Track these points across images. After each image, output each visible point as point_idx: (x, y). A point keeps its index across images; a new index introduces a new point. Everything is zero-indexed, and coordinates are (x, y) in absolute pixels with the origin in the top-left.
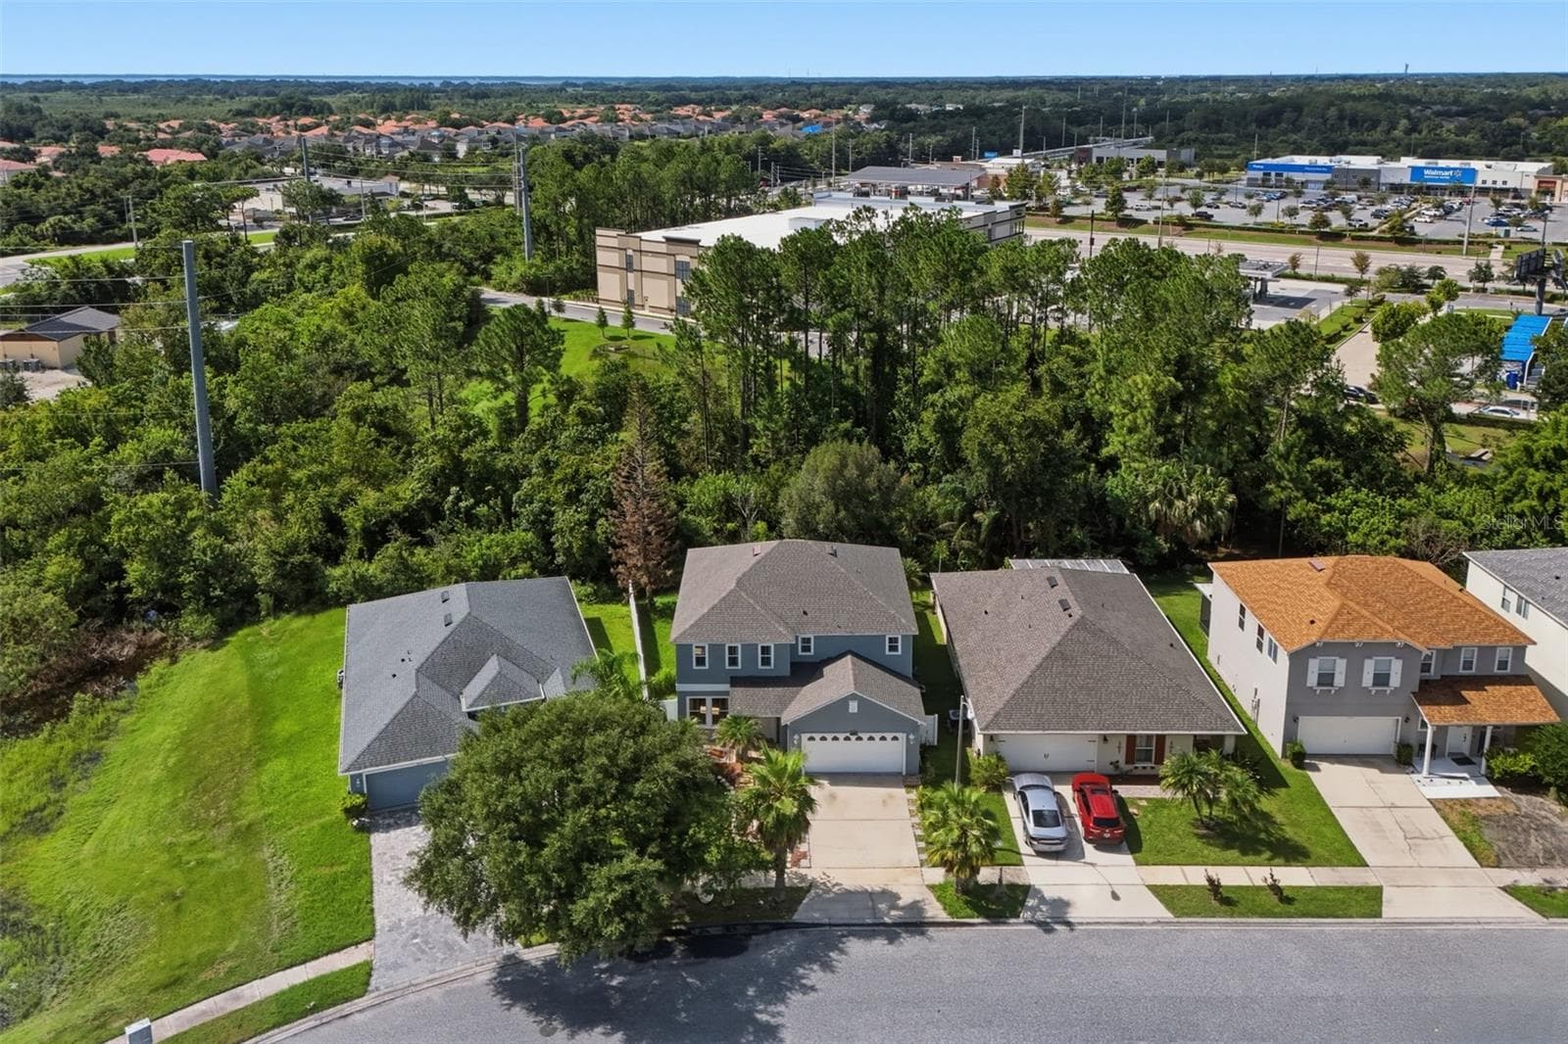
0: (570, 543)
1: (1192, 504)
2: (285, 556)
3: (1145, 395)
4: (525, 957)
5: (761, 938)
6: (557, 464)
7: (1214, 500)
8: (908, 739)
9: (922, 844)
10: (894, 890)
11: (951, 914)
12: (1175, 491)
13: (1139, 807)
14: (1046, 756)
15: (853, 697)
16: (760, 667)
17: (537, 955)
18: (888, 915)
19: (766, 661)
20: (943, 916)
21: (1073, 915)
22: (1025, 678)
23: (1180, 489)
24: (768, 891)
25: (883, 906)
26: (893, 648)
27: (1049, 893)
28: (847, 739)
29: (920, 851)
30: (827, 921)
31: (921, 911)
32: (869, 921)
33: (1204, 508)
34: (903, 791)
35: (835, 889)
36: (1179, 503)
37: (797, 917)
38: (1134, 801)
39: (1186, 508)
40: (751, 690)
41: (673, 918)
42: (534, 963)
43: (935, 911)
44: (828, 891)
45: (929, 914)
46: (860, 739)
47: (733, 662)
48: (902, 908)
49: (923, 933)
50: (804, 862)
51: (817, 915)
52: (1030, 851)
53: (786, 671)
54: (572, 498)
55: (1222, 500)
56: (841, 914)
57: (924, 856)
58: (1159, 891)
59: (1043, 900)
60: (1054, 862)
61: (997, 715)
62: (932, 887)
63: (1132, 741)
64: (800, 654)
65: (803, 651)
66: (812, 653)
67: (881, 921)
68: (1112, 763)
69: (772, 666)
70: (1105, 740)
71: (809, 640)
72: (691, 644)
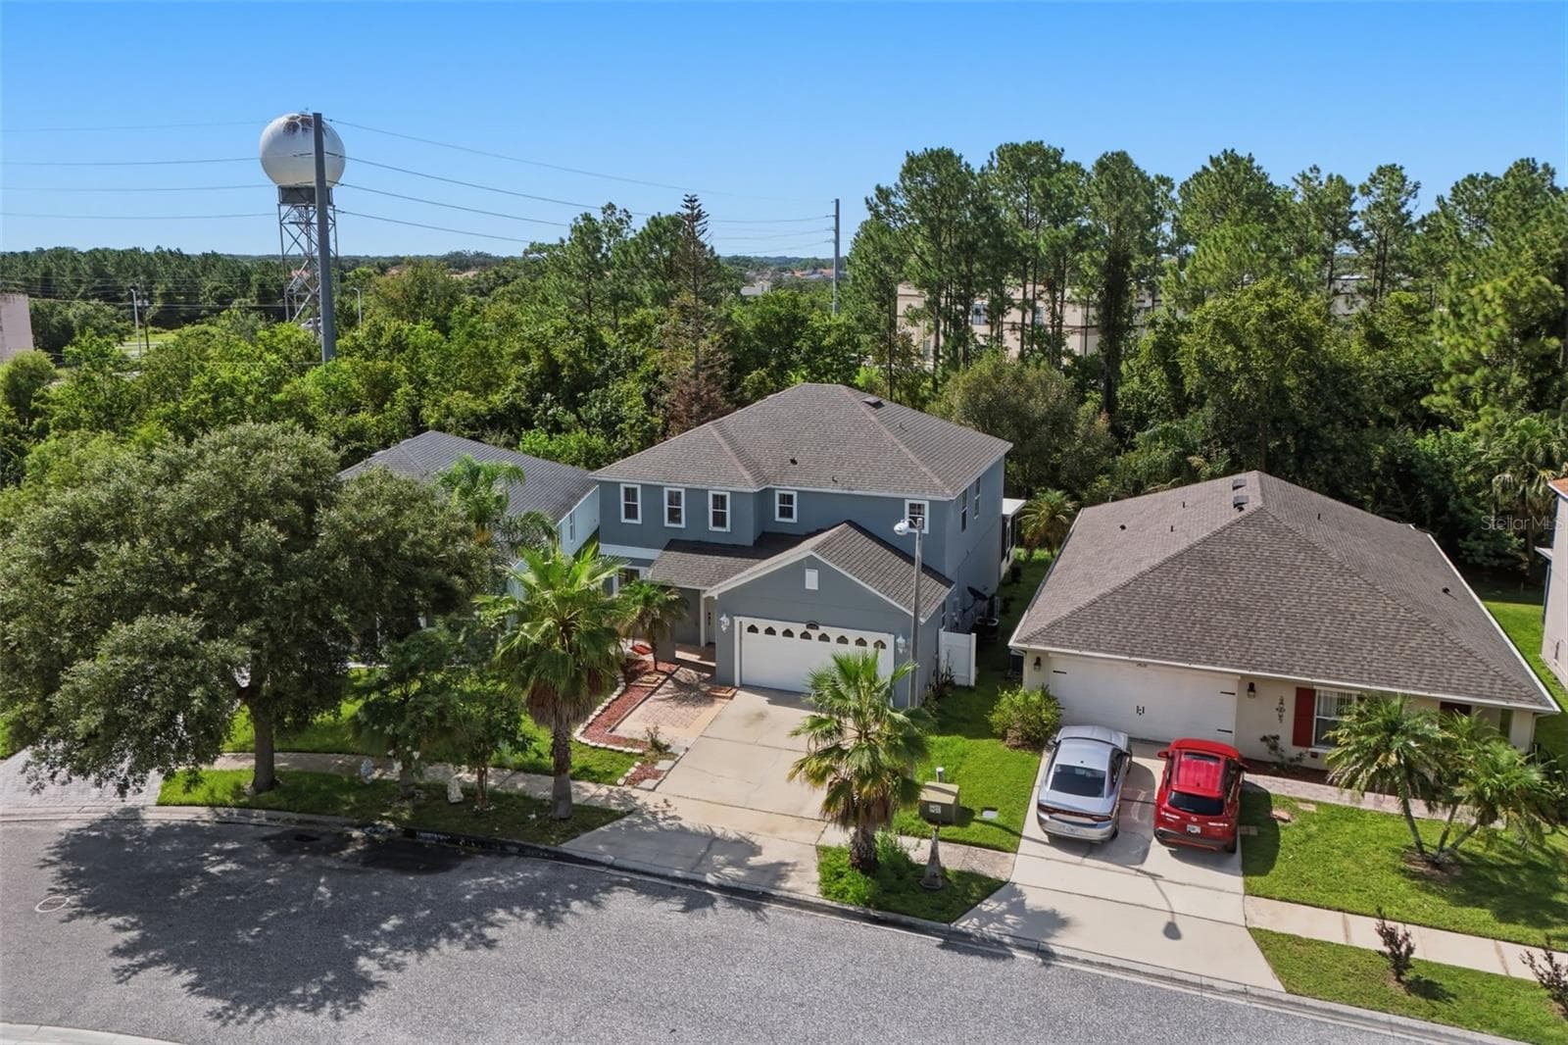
4: (148, 816)
10: (760, 841)
11: (825, 893)
13: (1294, 811)
14: (1140, 711)
15: (812, 563)
16: (708, 527)
18: (717, 872)
19: (719, 520)
20: (809, 894)
21: (1060, 943)
22: (1125, 581)
24: (539, 805)
25: (719, 859)
27: (1034, 900)
28: (805, 635)
30: (610, 858)
31: (777, 878)
32: (678, 873)
35: (664, 823)
37: (569, 845)
38: (1288, 802)
40: (689, 556)
41: (386, 808)
43: (802, 882)
44: (651, 823)
45: (787, 886)
46: (824, 638)
47: (674, 515)
48: (750, 868)
49: (756, 909)
50: (646, 782)
51: (601, 850)
52: (1041, 835)
53: (749, 540)
58: (1267, 942)
59: (1018, 908)
60: (1078, 859)
61: (1053, 625)
62: (823, 851)
63: (1305, 696)
64: (778, 518)
65: (781, 515)
66: (794, 520)
67: (698, 877)
68: (1264, 739)
69: (728, 529)
70: (1252, 688)
71: (790, 498)
72: (619, 483)
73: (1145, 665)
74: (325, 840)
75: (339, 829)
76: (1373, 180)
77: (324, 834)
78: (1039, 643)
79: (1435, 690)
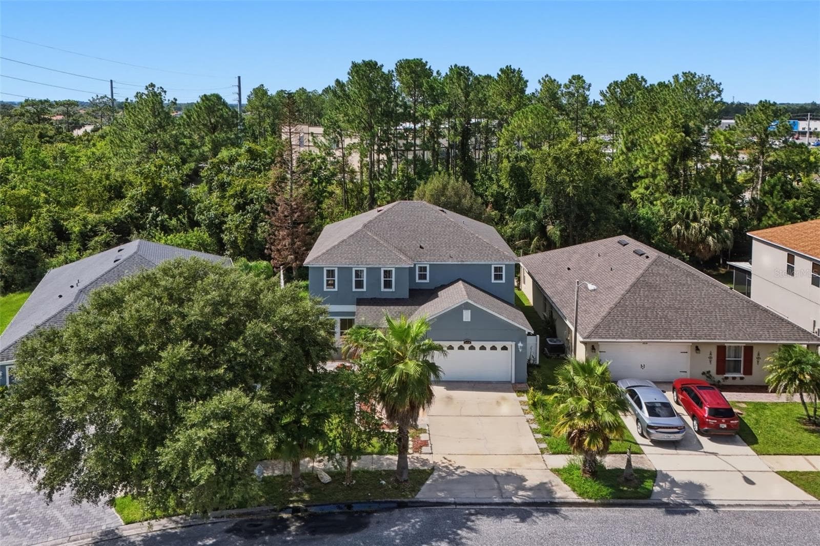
0: (236, 238)
1: (705, 224)
2: (15, 247)
3: (663, 148)
4: (125, 533)
5: (385, 515)
6: (229, 184)
7: (722, 221)
8: (516, 346)
9: (540, 436)
10: (519, 472)
11: (580, 495)
12: (691, 216)
13: (740, 408)
14: (642, 367)
15: (466, 306)
16: (383, 289)
17: (139, 531)
18: (516, 494)
19: (388, 284)
20: (573, 497)
21: (711, 498)
22: (617, 300)
23: (695, 213)
24: (389, 474)
25: (509, 487)
26: (498, 277)
27: (679, 478)
28: (461, 348)
29: (538, 441)
30: (452, 500)
31: (550, 492)
32: (497, 500)
33: (715, 228)
34: (514, 395)
35: (458, 472)
36: (695, 225)
37: (421, 496)
39: (700, 228)
40: (374, 308)
41: (289, 495)
42: (133, 539)
43: (563, 492)
44: (451, 473)
45: (558, 495)
46: (472, 348)
47: (359, 284)
48: (530, 489)
49: (556, 512)
50: (424, 449)
51: (441, 494)
52: (648, 442)
53: (406, 295)
54: (239, 208)
55: (726, 222)
56: (467, 494)
57: (544, 446)
58: (791, 477)
59: (674, 483)
60: (673, 451)
61: (597, 326)
62: (556, 471)
63: (721, 349)
64: (417, 280)
65: (420, 278)
66: (428, 281)
67: (509, 500)
68: (704, 373)
69: (393, 289)
70: (697, 349)
71: (425, 268)
72: (323, 268)
73: (646, 343)
74: (266, 524)
75: (273, 514)
76: (570, 82)
77: (264, 520)
78: (595, 338)
79: (778, 340)
